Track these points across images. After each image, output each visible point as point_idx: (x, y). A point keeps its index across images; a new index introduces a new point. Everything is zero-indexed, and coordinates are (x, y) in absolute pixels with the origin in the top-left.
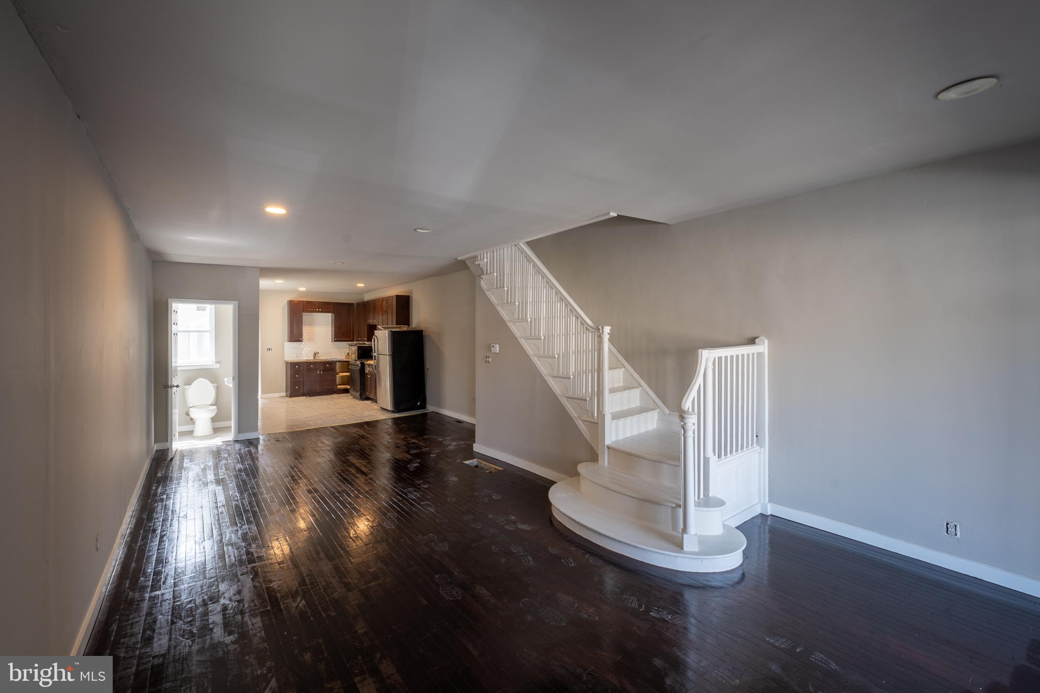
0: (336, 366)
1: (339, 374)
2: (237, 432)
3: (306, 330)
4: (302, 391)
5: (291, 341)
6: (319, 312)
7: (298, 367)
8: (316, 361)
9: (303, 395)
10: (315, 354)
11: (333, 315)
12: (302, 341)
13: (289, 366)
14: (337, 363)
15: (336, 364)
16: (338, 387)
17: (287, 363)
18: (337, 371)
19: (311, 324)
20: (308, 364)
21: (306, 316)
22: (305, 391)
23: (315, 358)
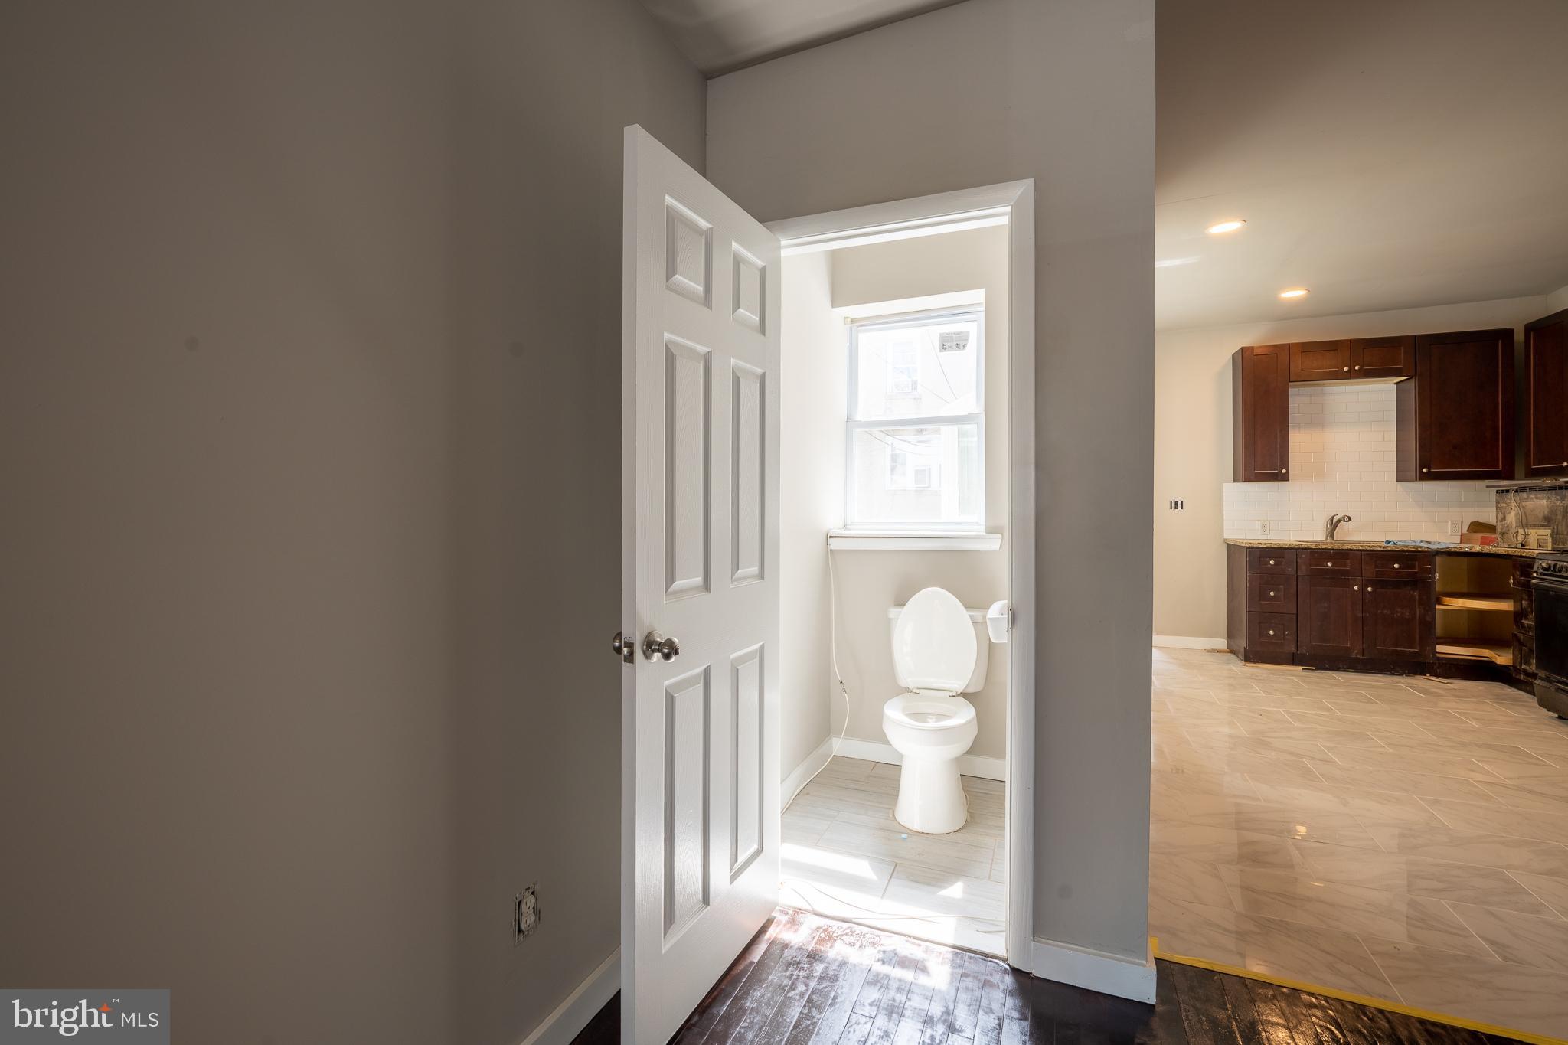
0: (1432, 571)
1: (1447, 600)
2: (1029, 931)
3: (1299, 441)
4: (1293, 649)
5: (1247, 479)
6: (1351, 375)
7: (1275, 564)
8: (1337, 546)
9: (1294, 660)
10: (1333, 525)
11: (1412, 384)
12: (1285, 478)
13: (1244, 560)
14: (1438, 559)
15: (1432, 563)
16: (1440, 649)
17: (1232, 549)
18: (1438, 588)
19: (1318, 422)
20: (1315, 554)
21: (1299, 399)
22: (1303, 650)
23: (1331, 534)
